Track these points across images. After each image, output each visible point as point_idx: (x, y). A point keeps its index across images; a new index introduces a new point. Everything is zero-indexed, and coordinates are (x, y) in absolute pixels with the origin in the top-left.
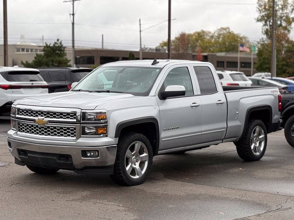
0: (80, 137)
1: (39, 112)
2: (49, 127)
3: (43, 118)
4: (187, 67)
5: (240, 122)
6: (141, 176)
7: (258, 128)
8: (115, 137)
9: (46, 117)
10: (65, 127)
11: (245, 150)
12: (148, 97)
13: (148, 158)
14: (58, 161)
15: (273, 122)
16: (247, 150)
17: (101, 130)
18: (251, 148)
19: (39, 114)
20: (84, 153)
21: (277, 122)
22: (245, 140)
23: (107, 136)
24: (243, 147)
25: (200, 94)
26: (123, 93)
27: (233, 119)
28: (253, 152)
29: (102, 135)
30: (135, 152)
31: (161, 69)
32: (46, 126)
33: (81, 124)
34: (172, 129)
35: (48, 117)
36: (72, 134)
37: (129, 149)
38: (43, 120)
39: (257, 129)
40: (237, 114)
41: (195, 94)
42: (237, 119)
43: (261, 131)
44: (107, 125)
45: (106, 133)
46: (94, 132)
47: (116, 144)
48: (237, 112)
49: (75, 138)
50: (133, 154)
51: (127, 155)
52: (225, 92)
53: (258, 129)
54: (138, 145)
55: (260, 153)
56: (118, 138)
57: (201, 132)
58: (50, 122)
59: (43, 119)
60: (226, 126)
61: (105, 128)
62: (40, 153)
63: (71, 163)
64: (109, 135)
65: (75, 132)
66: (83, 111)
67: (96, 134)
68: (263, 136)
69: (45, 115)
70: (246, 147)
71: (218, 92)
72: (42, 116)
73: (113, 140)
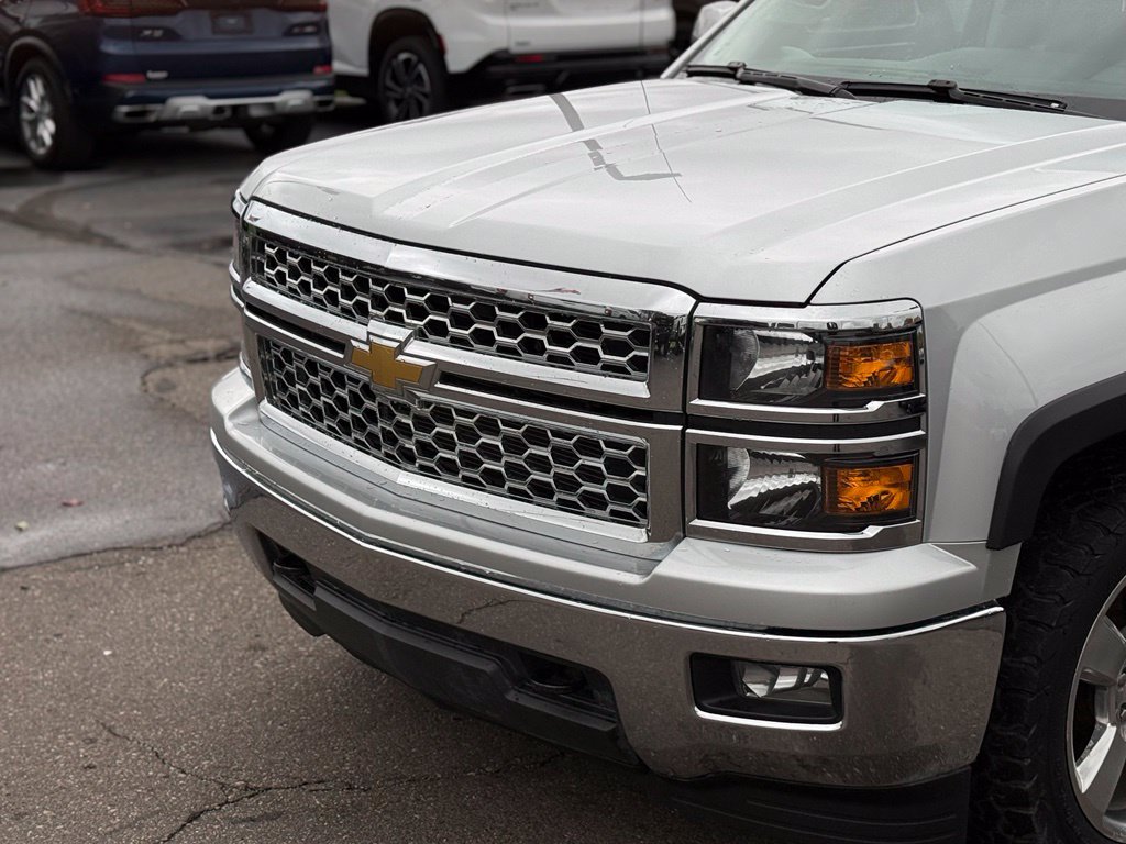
0: (686, 532)
2: (443, 414)
3: (400, 333)
8: (996, 542)
9: (420, 335)
10: (567, 436)
14: (511, 696)
19: (380, 303)
23: (917, 538)
29: (871, 532)
32: (427, 404)
33: (688, 420)
35: (437, 329)
37: (1109, 614)
38: (399, 351)
44: (922, 441)
45: (911, 514)
46: (803, 487)
47: (1000, 602)
49: (640, 534)
56: (1017, 548)
58: (450, 375)
59: (403, 344)
61: (906, 469)
64: (932, 531)
65: (640, 483)
66: (707, 311)
67: (820, 515)
69: (417, 312)
72: (395, 319)
73: (972, 567)
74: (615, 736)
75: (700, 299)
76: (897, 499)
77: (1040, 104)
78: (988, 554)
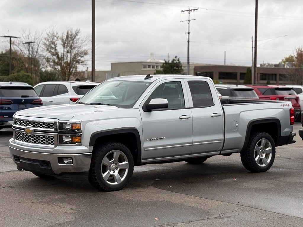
0: (58, 145)
1: (32, 122)
3: (30, 127)
4: (180, 82)
5: (241, 134)
6: (119, 182)
7: (264, 140)
8: (90, 145)
9: (32, 127)
10: (47, 136)
11: (249, 161)
12: (132, 109)
13: (128, 166)
14: (40, 167)
15: (282, 134)
16: (251, 161)
17: (77, 139)
18: (255, 160)
19: (28, 124)
20: (61, 160)
21: (289, 135)
22: (248, 152)
23: (81, 145)
24: (246, 158)
25: (193, 107)
26: (112, 105)
27: (231, 131)
28: (257, 164)
29: (76, 144)
30: (113, 160)
31: (151, 83)
32: (33, 135)
33: (58, 133)
34: (157, 139)
35: (34, 126)
36: (52, 142)
37: (107, 157)
38: (30, 129)
39: (262, 141)
40: (237, 126)
41: (186, 107)
42: (237, 131)
43: (268, 144)
44: (82, 134)
45: (81, 142)
46: (71, 140)
47: (91, 152)
48: (237, 125)
49: (54, 146)
50: (110, 162)
51: (103, 163)
52: (223, 106)
53: (264, 142)
54: (117, 154)
55: (267, 165)
56: (93, 147)
57: (192, 143)
58: (35, 131)
60: (223, 138)
61: (80, 137)
62: (27, 159)
63: (50, 168)
64: (83, 144)
65: (54, 141)
66: (60, 121)
67: (72, 142)
68: (271, 148)
69: (32, 124)
70: (249, 159)
71: (214, 105)
72: (30, 125)
73: (87, 148)
74: (51, 169)
75: (59, 120)
76: (79, 141)
77: (109, 105)
78: (89, 147)
